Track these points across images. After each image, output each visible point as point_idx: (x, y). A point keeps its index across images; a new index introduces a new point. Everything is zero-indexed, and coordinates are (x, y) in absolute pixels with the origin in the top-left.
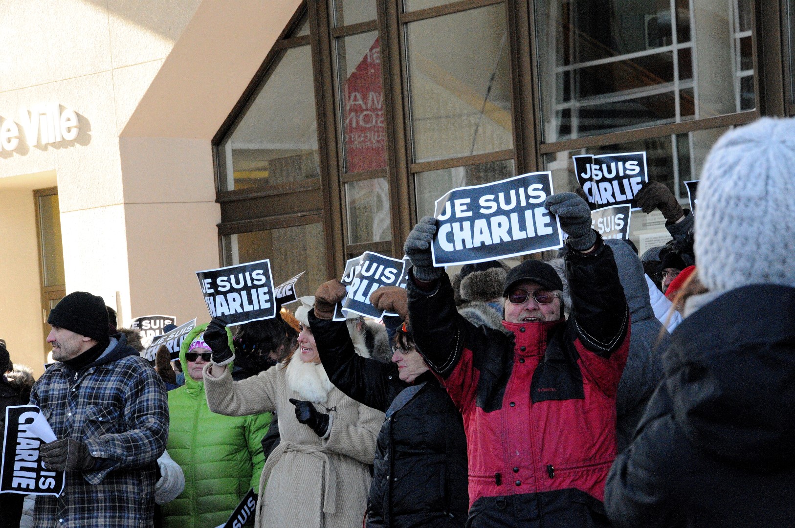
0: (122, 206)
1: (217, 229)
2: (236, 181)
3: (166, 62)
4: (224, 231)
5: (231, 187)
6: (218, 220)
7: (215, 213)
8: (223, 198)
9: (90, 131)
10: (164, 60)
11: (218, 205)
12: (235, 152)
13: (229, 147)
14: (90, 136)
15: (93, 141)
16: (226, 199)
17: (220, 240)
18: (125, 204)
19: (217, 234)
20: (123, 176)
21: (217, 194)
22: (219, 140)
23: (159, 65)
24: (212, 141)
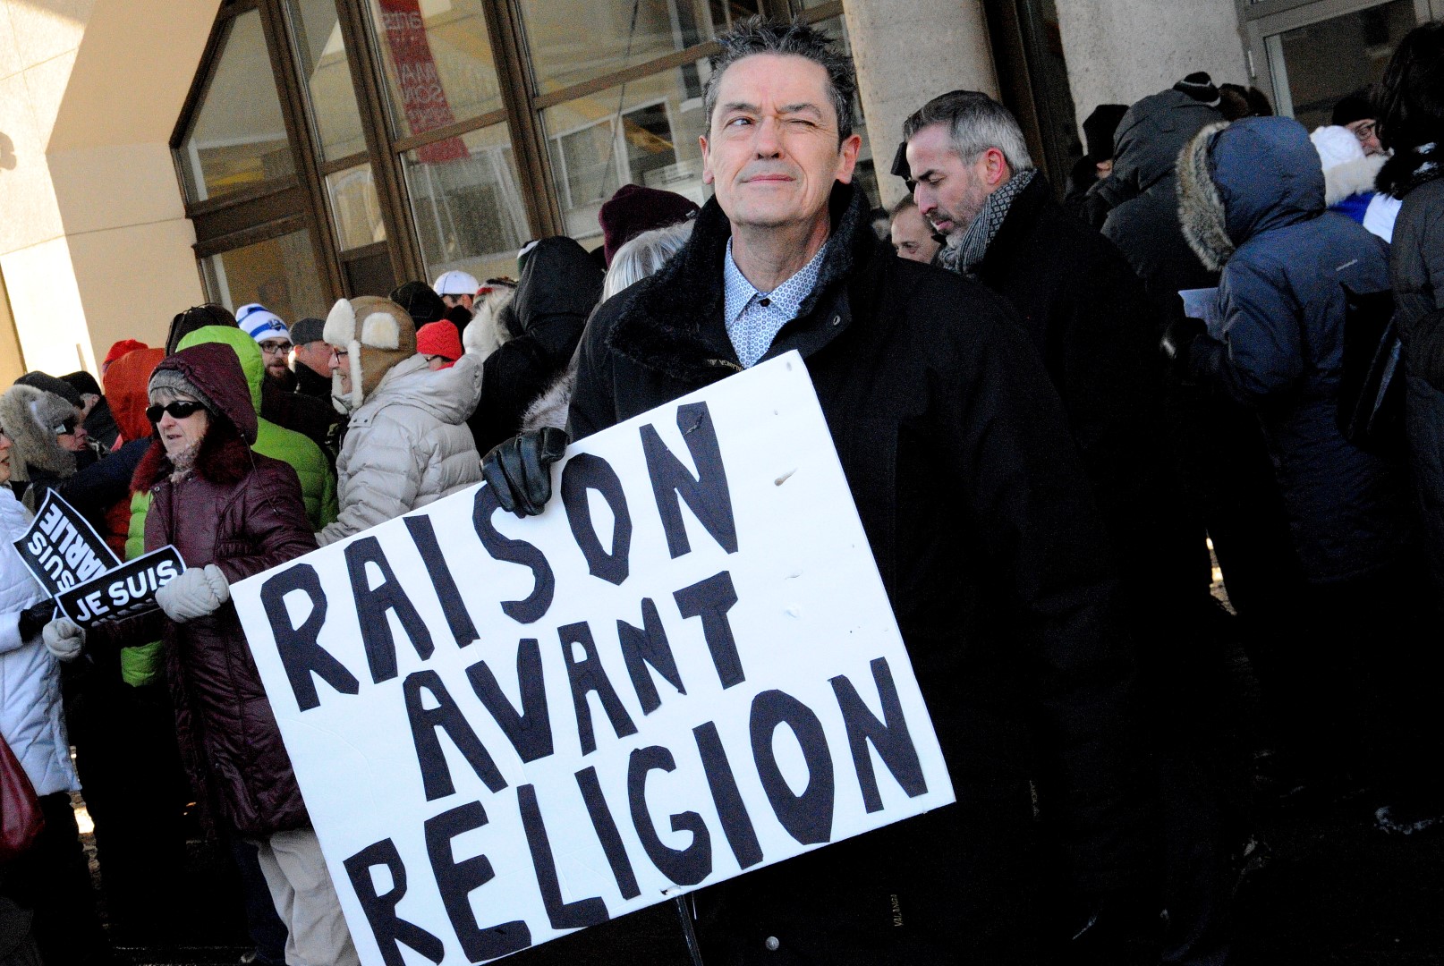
0: (64, 240)
1: (192, 251)
2: (209, 190)
3: (79, 52)
4: (203, 251)
5: (203, 195)
6: (193, 240)
7: (186, 233)
8: (194, 211)
9: (13, 150)
10: (77, 51)
11: (190, 222)
12: (202, 153)
13: (193, 147)
14: (14, 156)
15: (19, 162)
16: (198, 212)
17: (199, 264)
18: (68, 235)
19: (194, 257)
20: (59, 201)
21: (186, 208)
22: (179, 139)
23: (71, 59)
24: (170, 143)
